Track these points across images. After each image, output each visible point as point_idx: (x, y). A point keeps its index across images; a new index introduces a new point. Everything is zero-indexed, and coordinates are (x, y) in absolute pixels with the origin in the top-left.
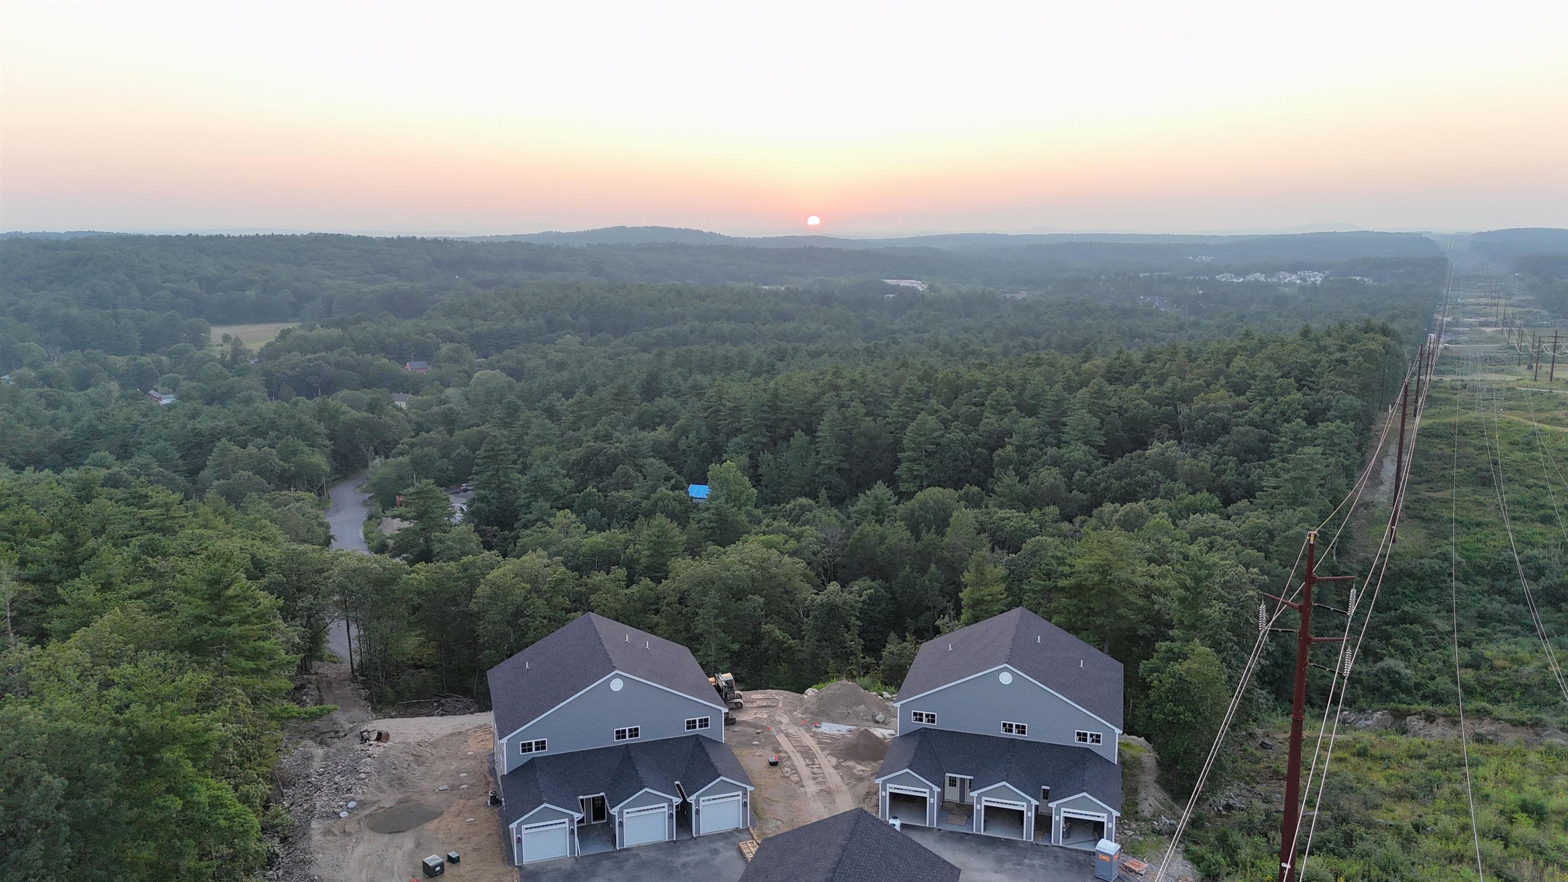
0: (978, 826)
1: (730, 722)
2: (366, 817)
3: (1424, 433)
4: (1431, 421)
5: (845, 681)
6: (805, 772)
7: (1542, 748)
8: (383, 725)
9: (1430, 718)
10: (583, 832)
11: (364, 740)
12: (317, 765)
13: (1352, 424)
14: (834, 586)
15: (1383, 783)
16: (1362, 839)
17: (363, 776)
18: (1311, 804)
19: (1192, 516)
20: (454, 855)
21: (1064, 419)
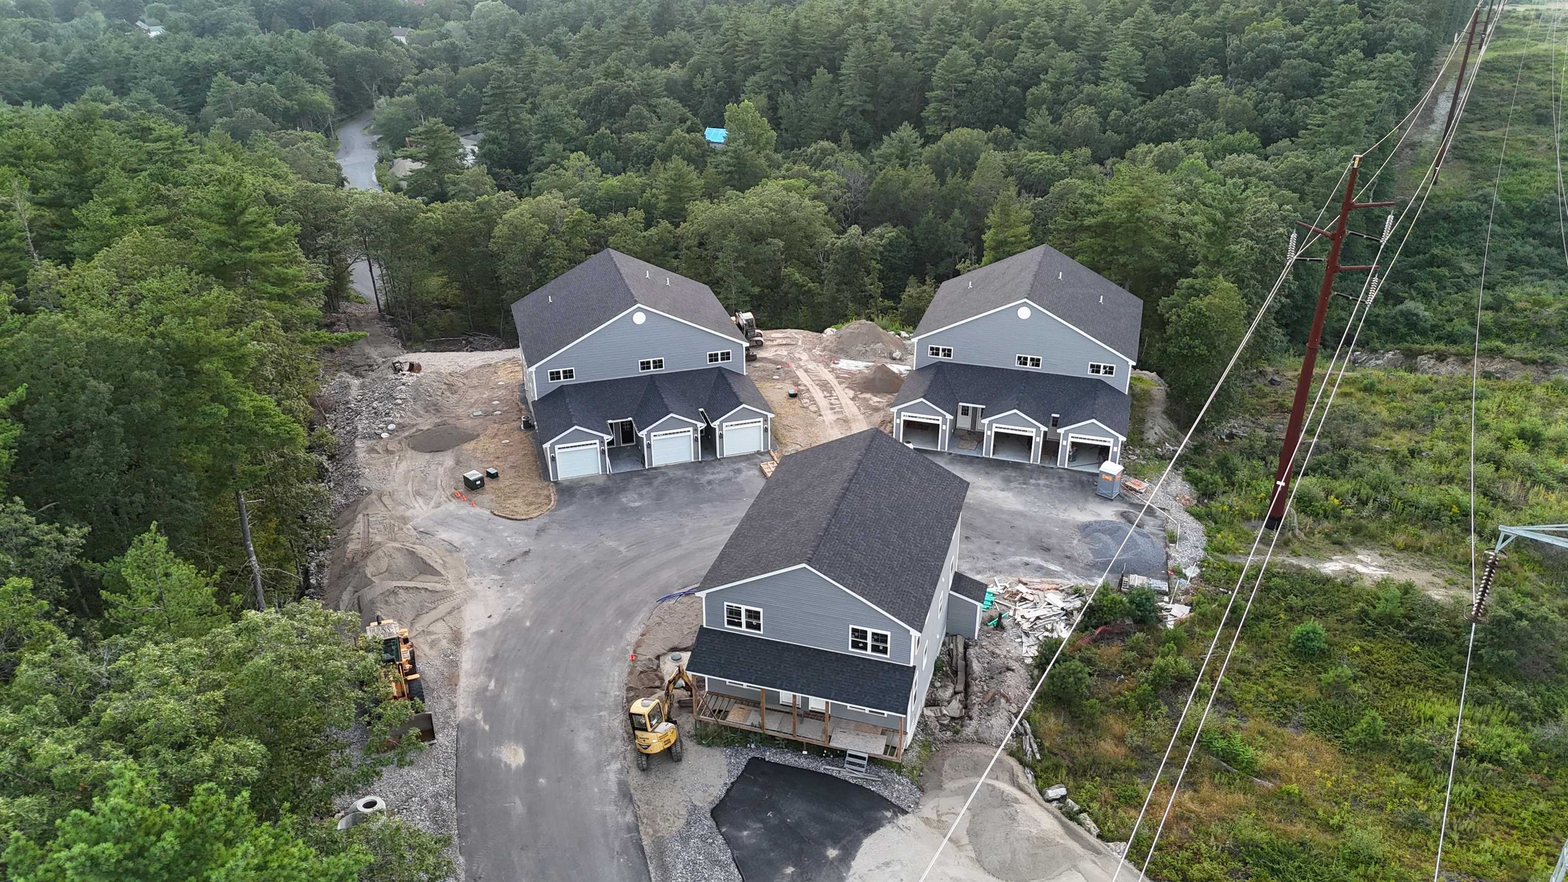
0: (988, 450)
1: (751, 358)
2: (406, 438)
3: (1488, 67)
4: (1496, 54)
5: (863, 321)
6: (823, 402)
7: (1548, 384)
8: (414, 357)
9: (1441, 357)
10: (613, 452)
11: (397, 370)
12: (354, 392)
13: (1412, 55)
14: (855, 229)
15: (1385, 414)
16: (1357, 462)
17: (399, 401)
18: (1311, 432)
19: (1228, 157)
20: (492, 471)
21: (1104, 54)
